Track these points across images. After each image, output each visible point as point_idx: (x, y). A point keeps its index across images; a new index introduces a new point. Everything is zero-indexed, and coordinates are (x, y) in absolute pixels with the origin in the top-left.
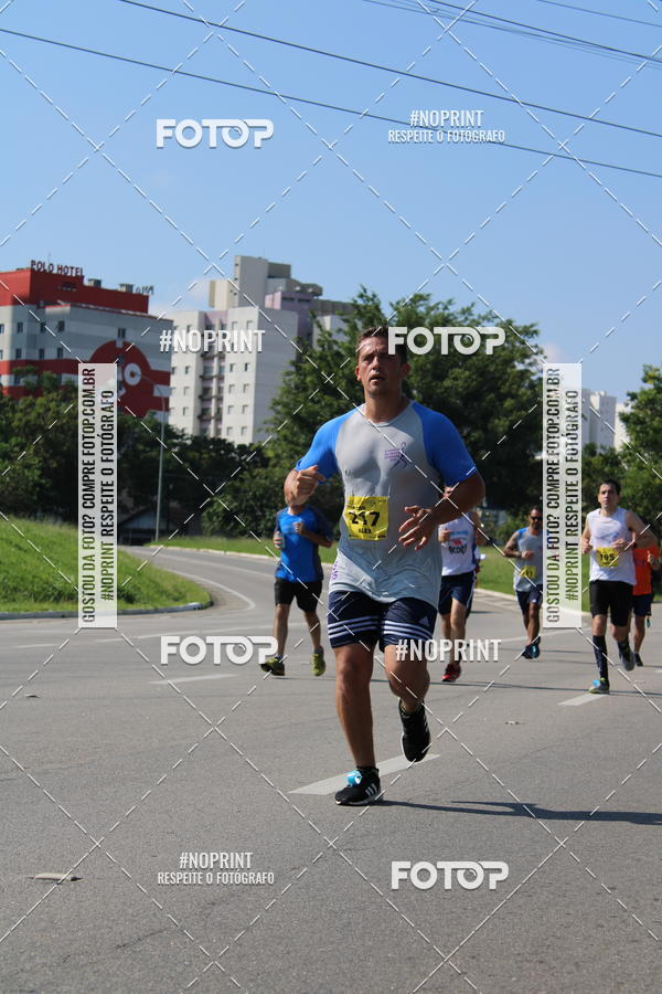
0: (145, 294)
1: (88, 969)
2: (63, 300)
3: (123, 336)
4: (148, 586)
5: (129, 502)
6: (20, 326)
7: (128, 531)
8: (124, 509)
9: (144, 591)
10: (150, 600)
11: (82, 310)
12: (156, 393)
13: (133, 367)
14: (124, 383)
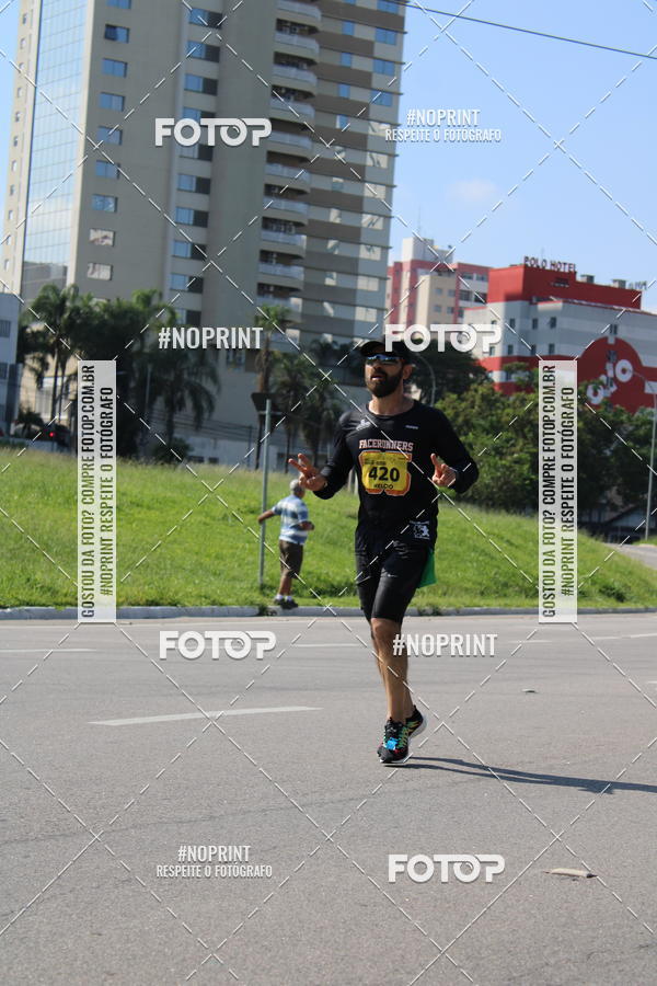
0: (638, 289)
1: (613, 967)
2: (557, 296)
3: (615, 332)
4: (638, 585)
5: (618, 501)
6: (512, 323)
7: (616, 529)
8: (614, 508)
9: (635, 589)
10: (641, 598)
11: (573, 306)
12: (648, 390)
13: (624, 364)
14: (615, 379)
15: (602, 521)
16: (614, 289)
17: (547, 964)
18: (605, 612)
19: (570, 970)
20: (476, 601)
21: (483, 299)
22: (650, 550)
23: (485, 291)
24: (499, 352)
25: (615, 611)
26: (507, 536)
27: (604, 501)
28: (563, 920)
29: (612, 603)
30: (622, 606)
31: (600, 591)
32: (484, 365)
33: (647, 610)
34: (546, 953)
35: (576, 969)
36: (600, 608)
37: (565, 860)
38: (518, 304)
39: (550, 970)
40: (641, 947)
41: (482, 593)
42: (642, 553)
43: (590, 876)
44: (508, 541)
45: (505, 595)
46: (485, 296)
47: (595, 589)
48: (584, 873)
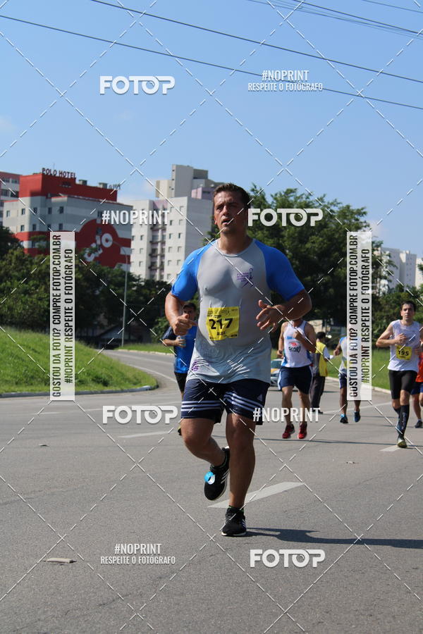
0: (115, 189)
2: (63, 193)
3: (101, 217)
4: (117, 375)
5: (105, 322)
6: (35, 210)
7: (103, 340)
8: (102, 326)
9: (114, 378)
10: (119, 384)
11: (74, 199)
12: (122, 253)
13: (107, 236)
14: (101, 246)
15: (95, 335)
16: (100, 188)
17: (39, 620)
18: (96, 393)
19: (54, 622)
20: (12, 388)
21: (16, 195)
22: (125, 353)
23: (18, 190)
24: (27, 229)
25: (102, 392)
26: (33, 346)
27: (96, 323)
28: (52, 591)
29: (100, 387)
30: (107, 389)
31: (93, 380)
32: (17, 237)
33: (122, 391)
34: (40, 612)
35: (57, 622)
36: (92, 390)
37: (57, 552)
38: (39, 198)
39: (41, 623)
40: (100, 605)
41: (17, 383)
42: (119, 355)
43: (72, 562)
44: (33, 350)
45: (32, 384)
46: (17, 193)
47: (89, 379)
48: (68, 560)
